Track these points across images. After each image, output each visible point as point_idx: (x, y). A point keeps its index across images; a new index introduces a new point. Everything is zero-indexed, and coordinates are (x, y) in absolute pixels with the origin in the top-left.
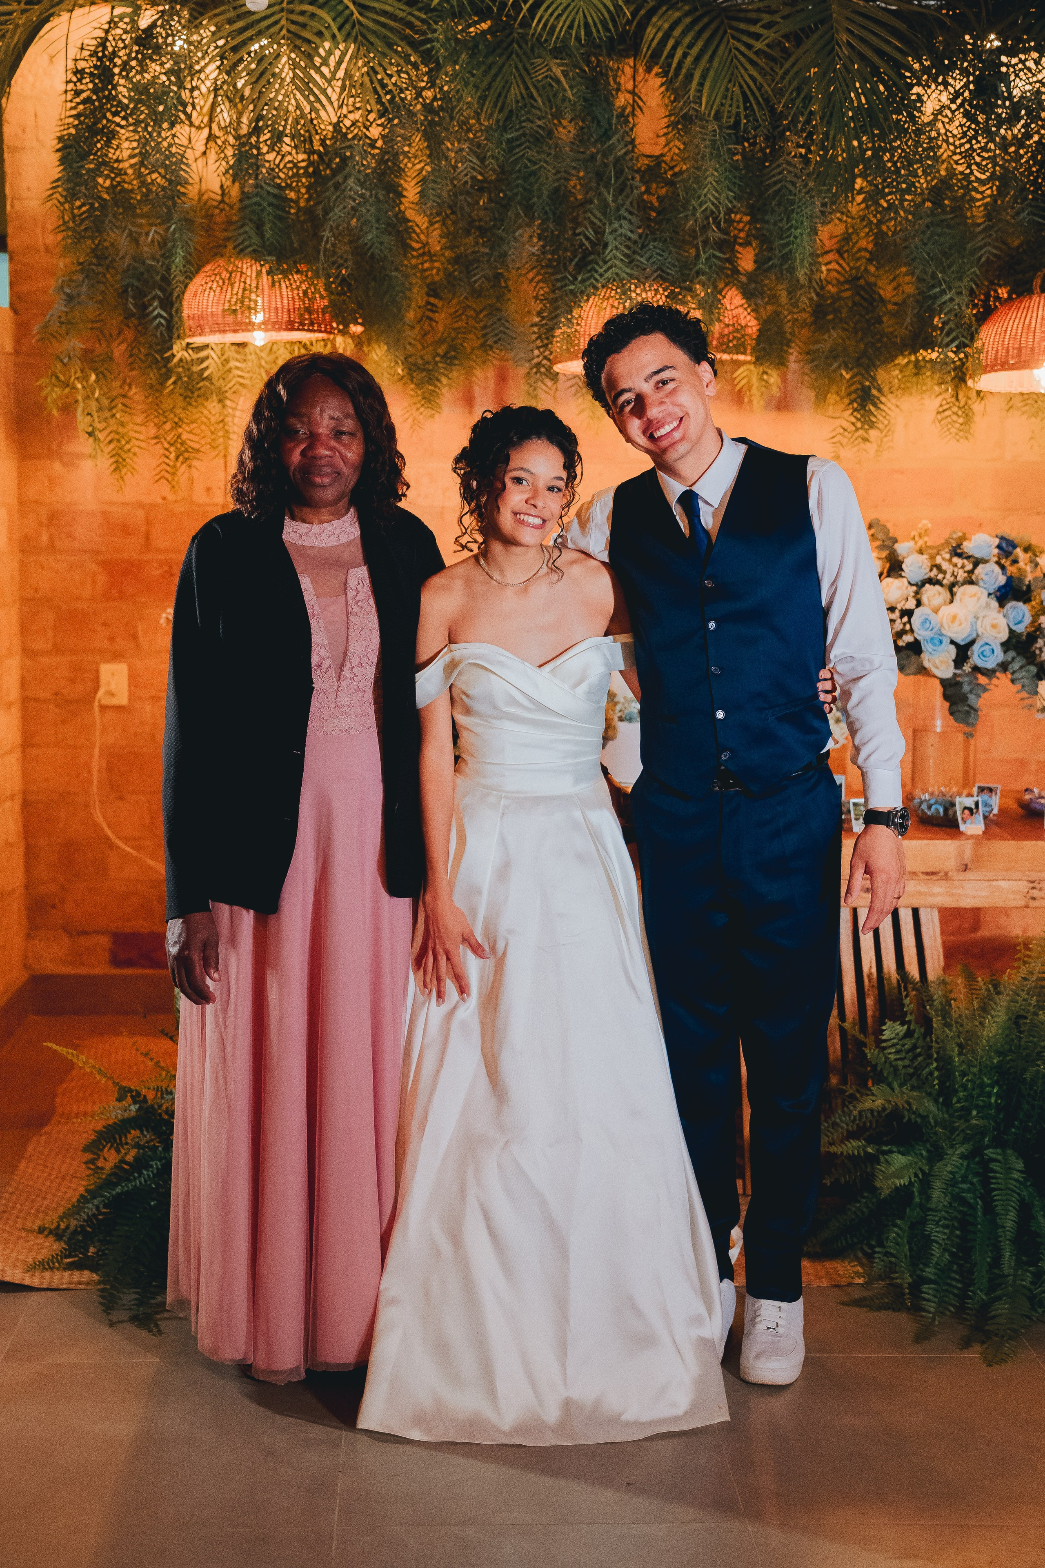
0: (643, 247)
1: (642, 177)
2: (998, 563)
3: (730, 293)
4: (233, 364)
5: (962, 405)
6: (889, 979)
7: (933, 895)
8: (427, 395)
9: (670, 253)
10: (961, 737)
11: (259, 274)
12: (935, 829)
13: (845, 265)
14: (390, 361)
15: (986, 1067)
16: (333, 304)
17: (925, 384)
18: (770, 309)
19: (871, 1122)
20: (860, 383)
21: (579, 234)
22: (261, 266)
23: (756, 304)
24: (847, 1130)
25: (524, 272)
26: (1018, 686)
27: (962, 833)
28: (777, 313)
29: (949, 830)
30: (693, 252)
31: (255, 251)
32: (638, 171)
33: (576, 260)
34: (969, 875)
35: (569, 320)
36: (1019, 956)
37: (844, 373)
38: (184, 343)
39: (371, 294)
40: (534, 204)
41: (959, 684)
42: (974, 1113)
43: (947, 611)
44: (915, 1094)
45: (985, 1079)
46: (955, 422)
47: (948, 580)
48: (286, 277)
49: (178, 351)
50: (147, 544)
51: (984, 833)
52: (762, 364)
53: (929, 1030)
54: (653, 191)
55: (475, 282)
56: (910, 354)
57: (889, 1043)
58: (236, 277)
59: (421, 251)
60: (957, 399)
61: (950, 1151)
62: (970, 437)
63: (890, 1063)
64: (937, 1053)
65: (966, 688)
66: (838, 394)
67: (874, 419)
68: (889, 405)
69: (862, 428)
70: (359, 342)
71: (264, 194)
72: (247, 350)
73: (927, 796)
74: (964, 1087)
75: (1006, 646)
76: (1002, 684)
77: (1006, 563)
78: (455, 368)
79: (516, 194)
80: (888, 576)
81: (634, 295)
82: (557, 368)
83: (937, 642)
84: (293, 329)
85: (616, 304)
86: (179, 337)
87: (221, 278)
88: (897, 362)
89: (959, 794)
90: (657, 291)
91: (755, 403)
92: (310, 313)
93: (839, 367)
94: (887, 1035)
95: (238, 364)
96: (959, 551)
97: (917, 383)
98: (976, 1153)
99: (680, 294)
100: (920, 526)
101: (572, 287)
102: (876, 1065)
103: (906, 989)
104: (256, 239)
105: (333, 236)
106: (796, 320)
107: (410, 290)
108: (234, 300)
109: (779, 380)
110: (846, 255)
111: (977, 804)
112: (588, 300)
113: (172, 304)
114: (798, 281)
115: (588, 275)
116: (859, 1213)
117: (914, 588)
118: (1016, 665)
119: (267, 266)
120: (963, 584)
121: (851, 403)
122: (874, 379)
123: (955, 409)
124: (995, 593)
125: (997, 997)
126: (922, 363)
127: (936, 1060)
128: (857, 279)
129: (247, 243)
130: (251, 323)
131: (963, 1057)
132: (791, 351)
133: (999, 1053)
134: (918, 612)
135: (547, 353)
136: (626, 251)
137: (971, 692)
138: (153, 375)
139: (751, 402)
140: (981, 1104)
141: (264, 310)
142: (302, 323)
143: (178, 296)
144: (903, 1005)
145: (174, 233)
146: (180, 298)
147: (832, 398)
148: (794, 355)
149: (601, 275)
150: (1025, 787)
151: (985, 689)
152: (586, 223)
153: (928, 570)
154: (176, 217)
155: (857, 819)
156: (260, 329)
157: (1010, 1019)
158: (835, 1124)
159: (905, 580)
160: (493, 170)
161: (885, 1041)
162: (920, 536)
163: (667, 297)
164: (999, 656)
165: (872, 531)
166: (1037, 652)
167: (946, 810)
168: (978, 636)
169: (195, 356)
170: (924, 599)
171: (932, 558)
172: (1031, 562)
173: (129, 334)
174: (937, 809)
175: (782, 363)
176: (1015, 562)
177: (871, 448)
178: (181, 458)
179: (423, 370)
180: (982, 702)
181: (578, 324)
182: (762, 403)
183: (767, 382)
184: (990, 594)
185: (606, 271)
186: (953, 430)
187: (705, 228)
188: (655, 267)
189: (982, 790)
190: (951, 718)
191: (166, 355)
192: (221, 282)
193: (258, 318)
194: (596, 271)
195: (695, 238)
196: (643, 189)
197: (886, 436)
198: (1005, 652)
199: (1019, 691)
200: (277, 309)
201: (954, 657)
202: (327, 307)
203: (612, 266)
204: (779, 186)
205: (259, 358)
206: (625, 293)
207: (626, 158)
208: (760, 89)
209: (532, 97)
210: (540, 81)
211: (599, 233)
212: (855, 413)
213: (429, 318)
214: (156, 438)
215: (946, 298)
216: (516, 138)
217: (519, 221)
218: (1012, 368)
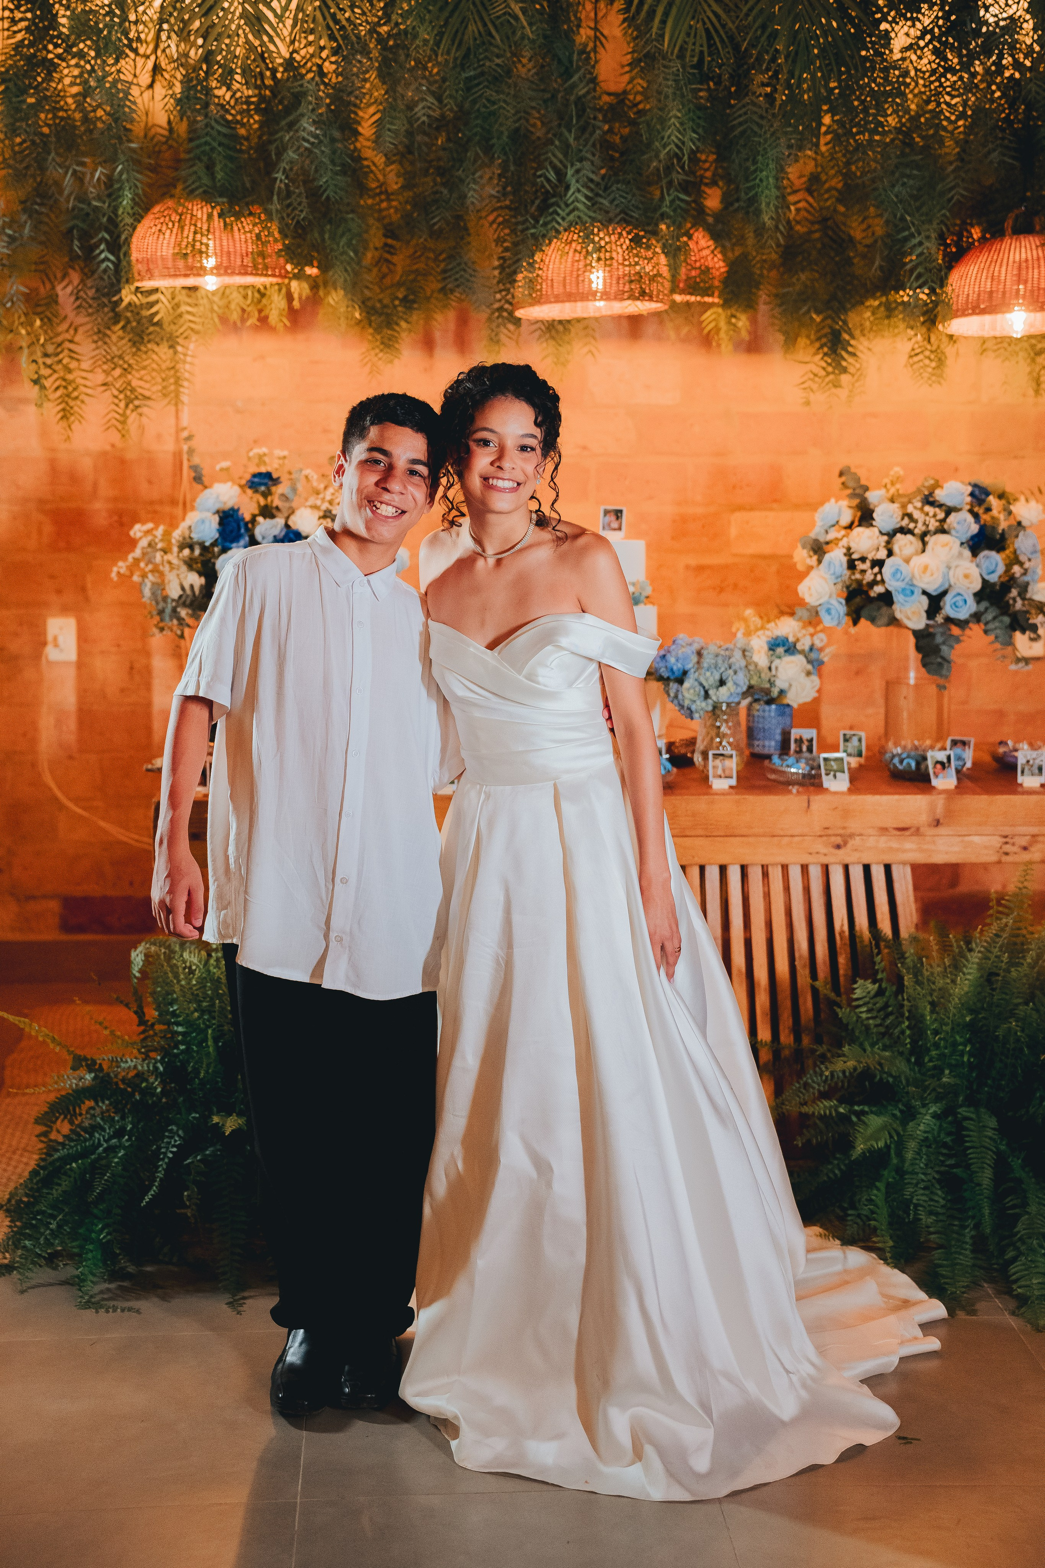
0: (606, 189)
1: (605, 116)
2: (971, 511)
3: (696, 234)
4: (184, 308)
5: (934, 348)
6: (861, 937)
7: (904, 851)
8: (386, 341)
9: (634, 195)
10: (932, 689)
11: (210, 216)
12: (908, 783)
13: (815, 205)
14: (348, 307)
15: (958, 1025)
16: (287, 248)
17: (897, 327)
18: (738, 251)
19: (842, 1082)
20: (831, 327)
21: (540, 176)
22: (213, 208)
23: (723, 247)
24: (819, 1091)
25: (484, 214)
26: (992, 637)
27: (934, 788)
28: (745, 256)
29: (921, 785)
30: (658, 193)
31: (205, 192)
32: (600, 110)
33: (537, 202)
34: (941, 830)
35: (531, 265)
36: (991, 912)
37: (814, 316)
38: (133, 288)
39: (327, 236)
40: (493, 145)
41: (932, 636)
42: (947, 1072)
43: (918, 561)
44: (887, 1054)
45: (958, 1038)
46: (928, 366)
47: (920, 529)
48: (236, 220)
49: (127, 296)
50: (95, 493)
51: (956, 787)
52: (730, 307)
53: (901, 988)
54: (616, 130)
55: (435, 224)
56: (881, 296)
57: (861, 1002)
58: (186, 218)
59: (378, 191)
60: (929, 342)
61: (923, 1111)
62: (942, 381)
63: (862, 1022)
64: (909, 1011)
65: (939, 639)
66: (808, 337)
67: (844, 364)
68: (861, 347)
69: (833, 373)
70: (315, 286)
71: (214, 133)
72: (199, 294)
73: (899, 750)
74: (936, 1046)
75: (979, 596)
76: (975, 636)
77: (980, 510)
78: (415, 312)
79: (476, 134)
80: (860, 525)
81: (597, 239)
82: (519, 313)
83: (908, 592)
84: (246, 274)
85: (579, 248)
86: (128, 281)
87: (170, 220)
88: (868, 304)
89: (932, 748)
90: (620, 234)
91: (723, 346)
92: (264, 258)
93: (808, 311)
94: (858, 993)
95: (189, 309)
96: (931, 499)
97: (889, 325)
98: (949, 1112)
99: (644, 237)
100: (892, 473)
101: (533, 231)
102: (847, 1025)
103: (878, 946)
104: (206, 180)
105: (287, 177)
106: (765, 261)
107: (367, 232)
108: (184, 243)
109: (748, 324)
110: (815, 194)
111: (949, 758)
112: (550, 243)
113: (120, 247)
114: (764, 224)
115: (549, 218)
116: (831, 1175)
117: (886, 538)
118: (989, 616)
119: (218, 208)
120: (935, 533)
121: (821, 347)
122: (845, 322)
123: (927, 353)
124: (967, 542)
125: (968, 955)
126: (894, 305)
127: (908, 1019)
128: (825, 220)
129: (197, 184)
130: (203, 268)
131: (934, 1016)
132: (761, 293)
133: (971, 1011)
134: (888, 562)
135: (509, 297)
136: (589, 194)
137: (944, 643)
138: (101, 319)
139: (719, 345)
140: (953, 1062)
141: (216, 254)
142: (255, 267)
143: (126, 239)
144: (874, 963)
145: (121, 173)
146: (128, 242)
147: (802, 341)
148: (763, 296)
149: (563, 219)
150: (999, 740)
151: (958, 640)
152: (547, 164)
153: (899, 518)
154: (122, 158)
155: (827, 774)
156: (212, 274)
157: (982, 977)
158: (806, 1085)
159: (876, 530)
160: (451, 110)
161: (857, 999)
162: (893, 484)
163: (631, 240)
164: (972, 606)
165: (843, 479)
166: (1011, 602)
167: (918, 764)
168: (950, 586)
169: (144, 300)
170: (896, 549)
171: (904, 506)
172: (1005, 510)
173: (75, 277)
174: (909, 764)
175: (750, 305)
176: (988, 510)
177: (843, 393)
178: (131, 406)
179: (381, 315)
180: (955, 654)
181: (540, 269)
182: (731, 347)
183: (734, 325)
184: (962, 544)
185: (568, 214)
186: (926, 375)
187: (669, 169)
188: (618, 210)
189: (955, 743)
190: (923, 670)
191: (115, 299)
192: (170, 225)
193: (210, 263)
194: (558, 215)
195: (660, 179)
196: (606, 127)
197: (857, 381)
198: (978, 602)
199: (993, 642)
200: (229, 253)
201: (926, 606)
202: (280, 250)
203: (575, 209)
204: (745, 126)
205: (211, 302)
206: (587, 237)
207: (589, 97)
208: (724, 26)
209: (490, 34)
210: (498, 17)
211: (561, 175)
212: (826, 358)
213: (387, 261)
214: (104, 384)
215: (915, 241)
216: (475, 77)
217: (479, 162)
218: (983, 312)
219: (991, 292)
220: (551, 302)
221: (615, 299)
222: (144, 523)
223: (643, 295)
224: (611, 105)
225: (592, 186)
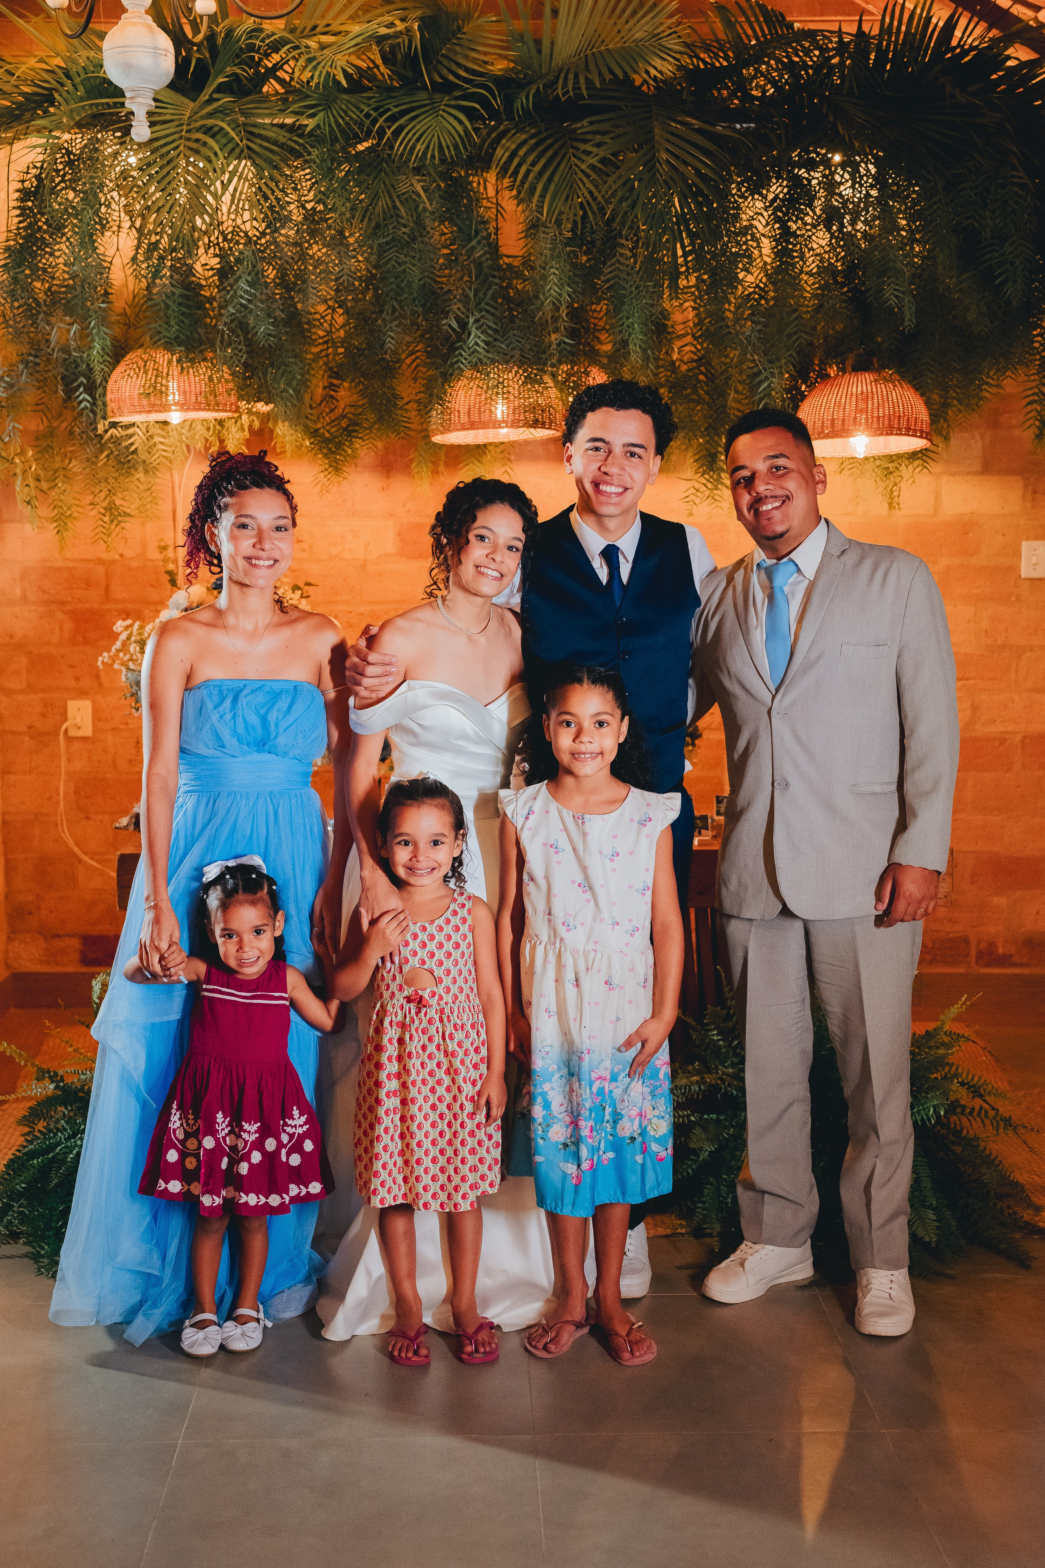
0: (502, 335)
1: (505, 274)
3: (592, 373)
4: (157, 439)
8: (334, 465)
11: (170, 362)
13: (699, 347)
14: (292, 436)
16: (238, 388)
20: (707, 450)
22: (173, 355)
25: (403, 356)
30: (547, 339)
31: (166, 342)
32: (500, 269)
37: (693, 441)
38: (107, 423)
48: (193, 364)
49: (107, 429)
50: (107, 595)
54: (514, 286)
57: (712, 1026)
58: (150, 365)
59: (326, 338)
63: (713, 1043)
69: (712, 488)
71: (169, 292)
72: (169, 428)
78: (358, 440)
81: (496, 376)
82: (437, 439)
84: (200, 409)
85: (481, 384)
86: (104, 418)
87: (137, 366)
90: (517, 372)
92: (216, 396)
94: (710, 1018)
95: (162, 440)
99: (536, 375)
104: (166, 333)
108: (148, 385)
112: (457, 380)
113: (97, 390)
115: (455, 359)
119: (177, 355)
121: (702, 465)
128: (700, 359)
129: (160, 336)
130: (168, 404)
136: (488, 339)
138: (90, 450)
142: (208, 403)
143: (102, 383)
145: (92, 328)
146: (104, 385)
149: (466, 360)
152: (451, 315)
154: (92, 315)
156: (175, 410)
160: (368, 270)
163: (525, 377)
169: (124, 433)
178: (115, 522)
179: (330, 443)
181: (449, 402)
185: (470, 356)
187: (555, 318)
188: (514, 352)
191: (99, 432)
192: (137, 370)
193: (170, 400)
194: (462, 356)
195: (549, 326)
196: (505, 283)
200: (185, 392)
202: (232, 389)
203: (476, 351)
204: (612, 282)
205: (182, 434)
206: (488, 375)
207: (483, 259)
208: (595, 199)
209: (395, 207)
210: (404, 194)
211: (463, 325)
212: (706, 476)
213: (332, 397)
214: (92, 504)
215: (762, 377)
216: (387, 243)
217: (397, 314)
218: (827, 436)
219: (833, 420)
220: (458, 430)
221: (512, 426)
222: (124, 620)
223: (536, 424)
224: (510, 266)
225: (490, 332)
